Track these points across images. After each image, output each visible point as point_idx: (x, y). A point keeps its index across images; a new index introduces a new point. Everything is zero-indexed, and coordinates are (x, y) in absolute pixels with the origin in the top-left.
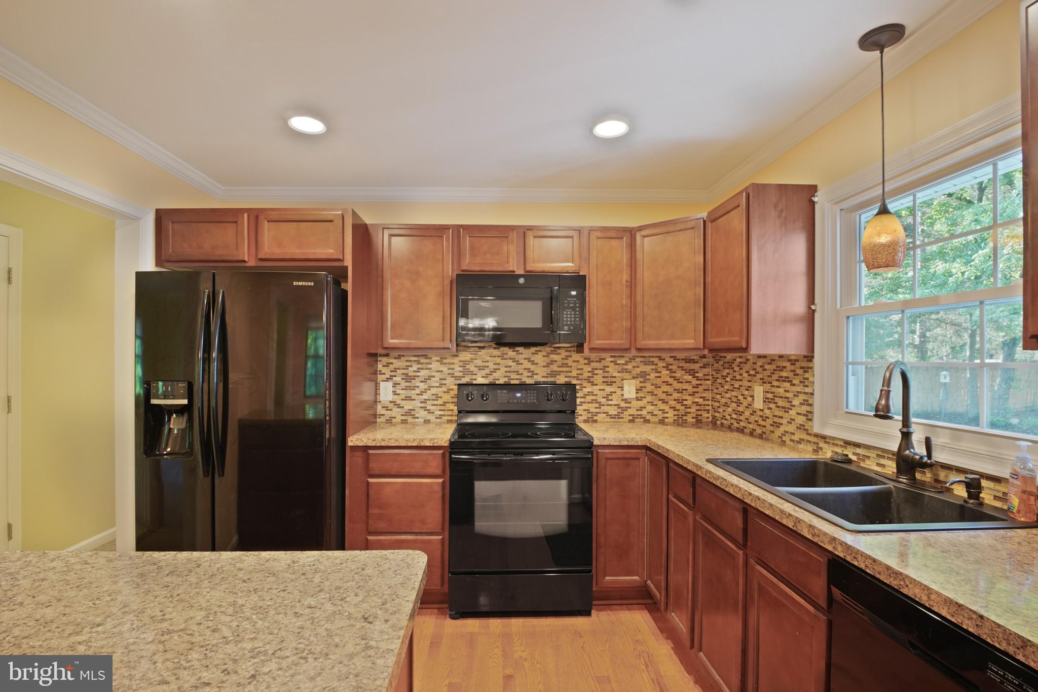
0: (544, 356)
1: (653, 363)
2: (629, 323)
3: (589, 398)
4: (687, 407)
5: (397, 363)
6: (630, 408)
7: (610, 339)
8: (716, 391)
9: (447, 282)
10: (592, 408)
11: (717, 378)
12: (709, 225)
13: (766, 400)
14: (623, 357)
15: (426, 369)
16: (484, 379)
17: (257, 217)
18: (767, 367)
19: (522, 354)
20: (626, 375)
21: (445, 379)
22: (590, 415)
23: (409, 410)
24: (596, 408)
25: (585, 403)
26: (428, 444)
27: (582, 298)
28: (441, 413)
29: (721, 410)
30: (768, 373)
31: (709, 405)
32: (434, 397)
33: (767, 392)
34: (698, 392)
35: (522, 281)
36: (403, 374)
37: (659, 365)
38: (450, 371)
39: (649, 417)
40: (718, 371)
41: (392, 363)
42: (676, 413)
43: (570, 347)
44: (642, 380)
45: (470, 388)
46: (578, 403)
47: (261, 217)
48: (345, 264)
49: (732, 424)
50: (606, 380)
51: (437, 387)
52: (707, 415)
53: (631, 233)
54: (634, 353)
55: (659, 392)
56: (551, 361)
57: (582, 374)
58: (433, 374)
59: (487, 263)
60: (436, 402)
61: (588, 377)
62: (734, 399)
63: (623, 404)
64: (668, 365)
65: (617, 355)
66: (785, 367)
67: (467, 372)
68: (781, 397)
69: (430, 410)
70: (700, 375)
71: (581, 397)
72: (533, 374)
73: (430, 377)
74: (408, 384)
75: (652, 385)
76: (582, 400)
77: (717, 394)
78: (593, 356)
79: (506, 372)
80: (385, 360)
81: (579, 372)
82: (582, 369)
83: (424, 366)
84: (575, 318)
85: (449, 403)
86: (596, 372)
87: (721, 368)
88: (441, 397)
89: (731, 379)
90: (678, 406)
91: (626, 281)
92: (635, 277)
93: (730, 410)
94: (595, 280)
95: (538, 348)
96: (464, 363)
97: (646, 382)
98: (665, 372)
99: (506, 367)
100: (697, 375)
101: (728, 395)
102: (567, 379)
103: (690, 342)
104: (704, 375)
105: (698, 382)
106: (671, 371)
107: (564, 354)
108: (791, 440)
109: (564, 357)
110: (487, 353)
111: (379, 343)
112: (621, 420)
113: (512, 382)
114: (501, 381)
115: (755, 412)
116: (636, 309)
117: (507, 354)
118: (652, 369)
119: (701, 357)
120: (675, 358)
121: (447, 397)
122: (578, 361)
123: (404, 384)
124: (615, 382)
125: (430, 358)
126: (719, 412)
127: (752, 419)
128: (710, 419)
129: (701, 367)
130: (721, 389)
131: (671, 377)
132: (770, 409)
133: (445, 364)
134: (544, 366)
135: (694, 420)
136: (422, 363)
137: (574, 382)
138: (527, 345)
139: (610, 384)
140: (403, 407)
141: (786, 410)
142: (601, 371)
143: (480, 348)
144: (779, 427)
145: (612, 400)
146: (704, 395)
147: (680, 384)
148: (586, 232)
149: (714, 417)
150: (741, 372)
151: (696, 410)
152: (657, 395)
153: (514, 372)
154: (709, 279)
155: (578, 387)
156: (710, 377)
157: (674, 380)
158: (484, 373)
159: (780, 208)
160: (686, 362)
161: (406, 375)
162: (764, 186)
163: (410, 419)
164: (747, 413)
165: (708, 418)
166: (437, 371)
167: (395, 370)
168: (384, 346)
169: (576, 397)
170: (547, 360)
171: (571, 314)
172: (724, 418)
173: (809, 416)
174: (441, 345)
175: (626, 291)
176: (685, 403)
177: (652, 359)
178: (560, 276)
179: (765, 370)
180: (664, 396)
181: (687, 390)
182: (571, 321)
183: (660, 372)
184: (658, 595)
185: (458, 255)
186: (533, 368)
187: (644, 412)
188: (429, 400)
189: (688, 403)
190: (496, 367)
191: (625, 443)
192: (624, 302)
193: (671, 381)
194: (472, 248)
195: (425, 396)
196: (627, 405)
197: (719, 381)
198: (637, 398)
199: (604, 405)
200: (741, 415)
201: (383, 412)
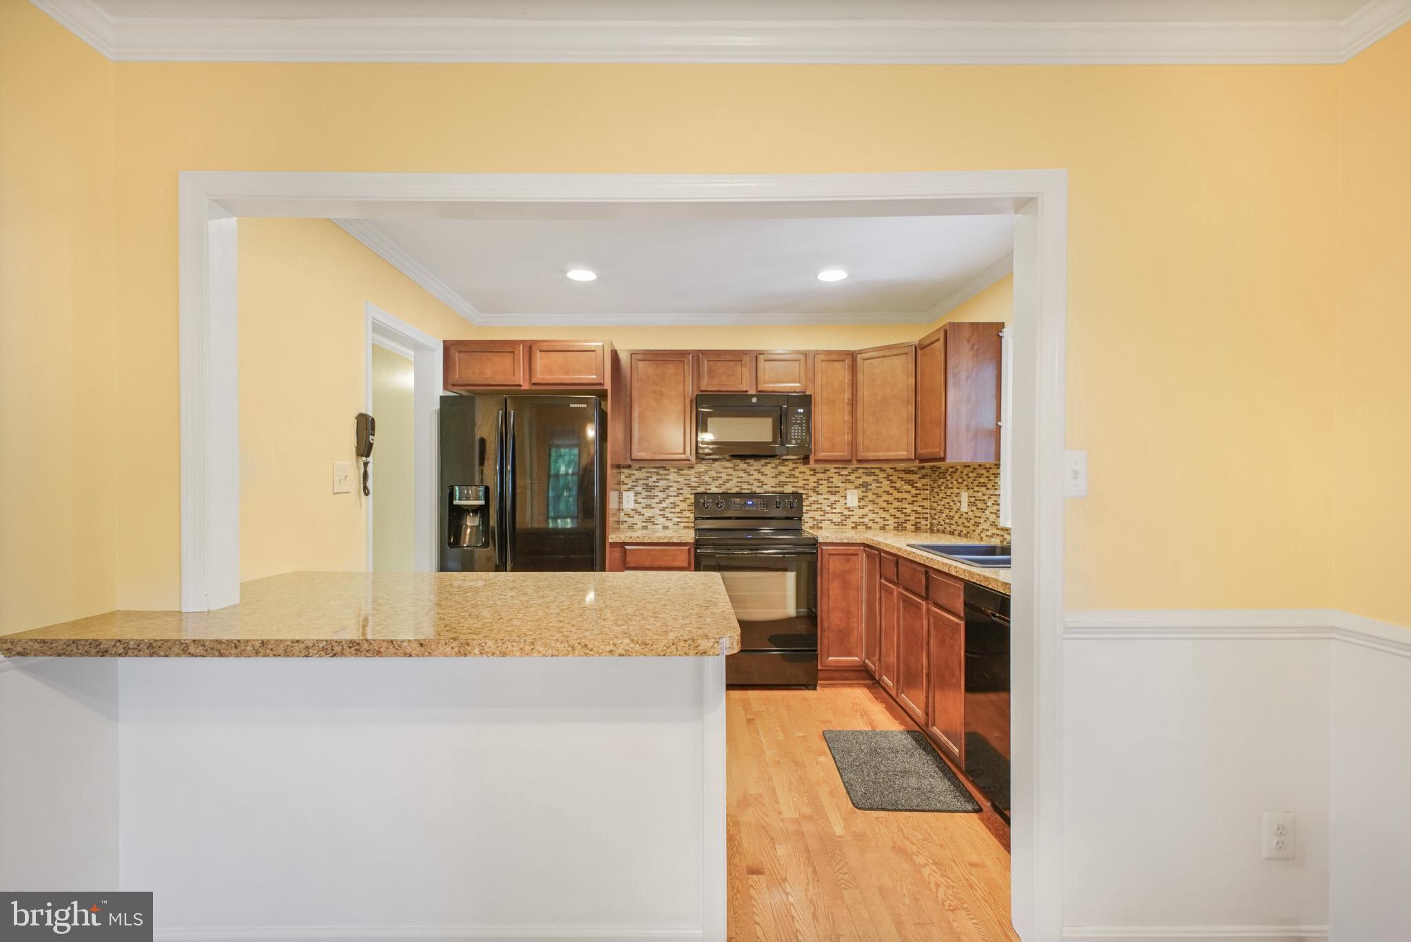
0: (772, 468)
1: (874, 474)
2: (850, 437)
3: (815, 507)
4: (906, 515)
5: (638, 474)
6: (853, 515)
7: (834, 452)
8: (933, 500)
9: (688, 402)
10: (818, 515)
11: (934, 488)
12: (919, 352)
13: (971, 504)
14: (846, 468)
15: (665, 480)
16: (717, 489)
17: (530, 348)
18: (971, 475)
19: (752, 465)
20: (849, 486)
21: (682, 489)
22: (815, 522)
23: (650, 517)
24: (821, 515)
25: (811, 511)
26: (676, 541)
27: (808, 415)
28: (679, 520)
29: (937, 517)
30: (971, 480)
31: (927, 513)
32: (672, 506)
33: (971, 497)
34: (917, 501)
35: (754, 400)
36: (643, 484)
37: (880, 476)
38: (687, 482)
39: (870, 524)
40: (934, 481)
41: (634, 475)
42: (896, 520)
43: (797, 459)
44: (864, 489)
45: (706, 496)
46: (804, 511)
47: (534, 348)
48: (605, 388)
49: (945, 528)
50: (830, 489)
51: (675, 496)
52: (925, 523)
53: (852, 356)
54: (855, 465)
55: (880, 501)
56: (780, 472)
57: (808, 484)
58: (671, 484)
59: (722, 385)
60: (673, 510)
61: (814, 487)
62: (947, 506)
63: (846, 512)
64: (888, 475)
65: (841, 466)
66: (982, 474)
67: (702, 483)
68: (980, 500)
69: (667, 517)
70: (919, 485)
71: (807, 506)
72: (763, 484)
73: (668, 487)
74: (648, 493)
75: (874, 494)
76: (808, 508)
77: (934, 502)
78: (819, 467)
79: (738, 482)
80: (627, 471)
81: (805, 482)
82: (808, 480)
83: (663, 477)
84: (802, 433)
85: (685, 510)
86: (821, 482)
87: (937, 478)
88: (678, 506)
89: (945, 488)
90: (898, 514)
91: (848, 400)
92: (856, 396)
93: (944, 515)
94: (820, 399)
95: (767, 461)
96: (699, 475)
97: (867, 492)
98: (886, 482)
99: (738, 477)
100: (916, 485)
101: (942, 503)
102: (794, 489)
103: (903, 454)
104: (923, 485)
105: (917, 492)
106: (892, 482)
107: (791, 465)
108: (987, 536)
109: (791, 468)
110: (720, 465)
111: (628, 455)
112: (844, 527)
113: (743, 491)
114: (734, 491)
115: (962, 515)
116: (856, 425)
117: (739, 466)
118: (874, 480)
119: (919, 469)
120: (895, 469)
121: (683, 506)
122: (804, 473)
123: (644, 494)
124: (839, 492)
125: (669, 470)
126: (935, 519)
127: (960, 521)
128: (929, 526)
129: (920, 478)
130: (937, 497)
131: (891, 487)
132: (972, 511)
133: (682, 475)
134: (773, 477)
135: (914, 527)
136: (661, 475)
137: (801, 491)
138: (757, 457)
139: (834, 493)
140: (643, 515)
141: (983, 510)
142: (826, 482)
143: (714, 460)
144: (978, 526)
145: (835, 508)
146: (922, 504)
147: (900, 494)
148: (811, 356)
149: (932, 524)
150: (953, 480)
151: (916, 518)
152: (878, 504)
153: (745, 482)
154: (919, 398)
155: (804, 496)
156: (929, 487)
157: (895, 489)
158: (717, 483)
159: (972, 342)
160: (905, 473)
161: (647, 485)
162: (959, 324)
163: (650, 526)
164: (956, 517)
165: (926, 525)
166: (675, 482)
167: (637, 481)
168: (633, 458)
169: (802, 506)
170: (776, 471)
171: (798, 430)
172: (939, 524)
173: (997, 513)
174: (683, 457)
175: (847, 408)
176: (905, 511)
177: (873, 471)
178: (788, 395)
179: (969, 477)
180: (884, 505)
181: (906, 499)
182: (798, 436)
183: (881, 482)
184: (873, 667)
185: (698, 375)
186: (762, 478)
187: (866, 520)
188: (667, 508)
189: (908, 511)
190: (728, 477)
191: (846, 541)
192: (846, 418)
193: (891, 490)
194: (710, 371)
195: (664, 505)
196: (851, 513)
197: (936, 490)
198: (859, 506)
199: (828, 513)
200: (952, 519)
201: (626, 519)
